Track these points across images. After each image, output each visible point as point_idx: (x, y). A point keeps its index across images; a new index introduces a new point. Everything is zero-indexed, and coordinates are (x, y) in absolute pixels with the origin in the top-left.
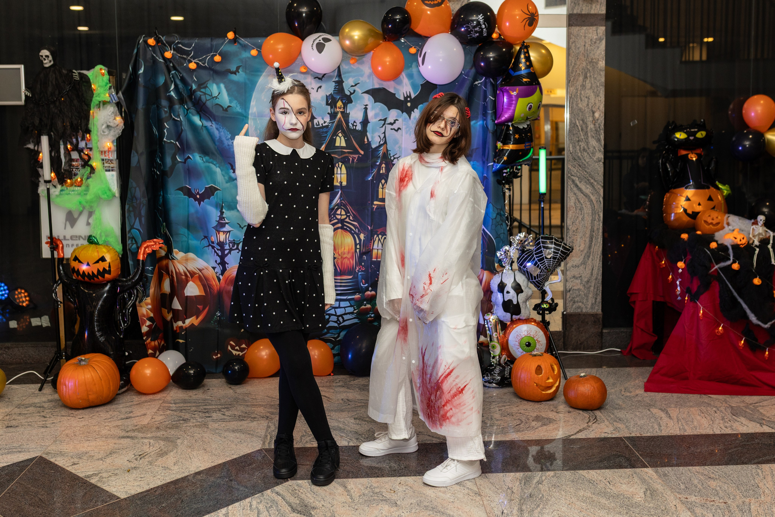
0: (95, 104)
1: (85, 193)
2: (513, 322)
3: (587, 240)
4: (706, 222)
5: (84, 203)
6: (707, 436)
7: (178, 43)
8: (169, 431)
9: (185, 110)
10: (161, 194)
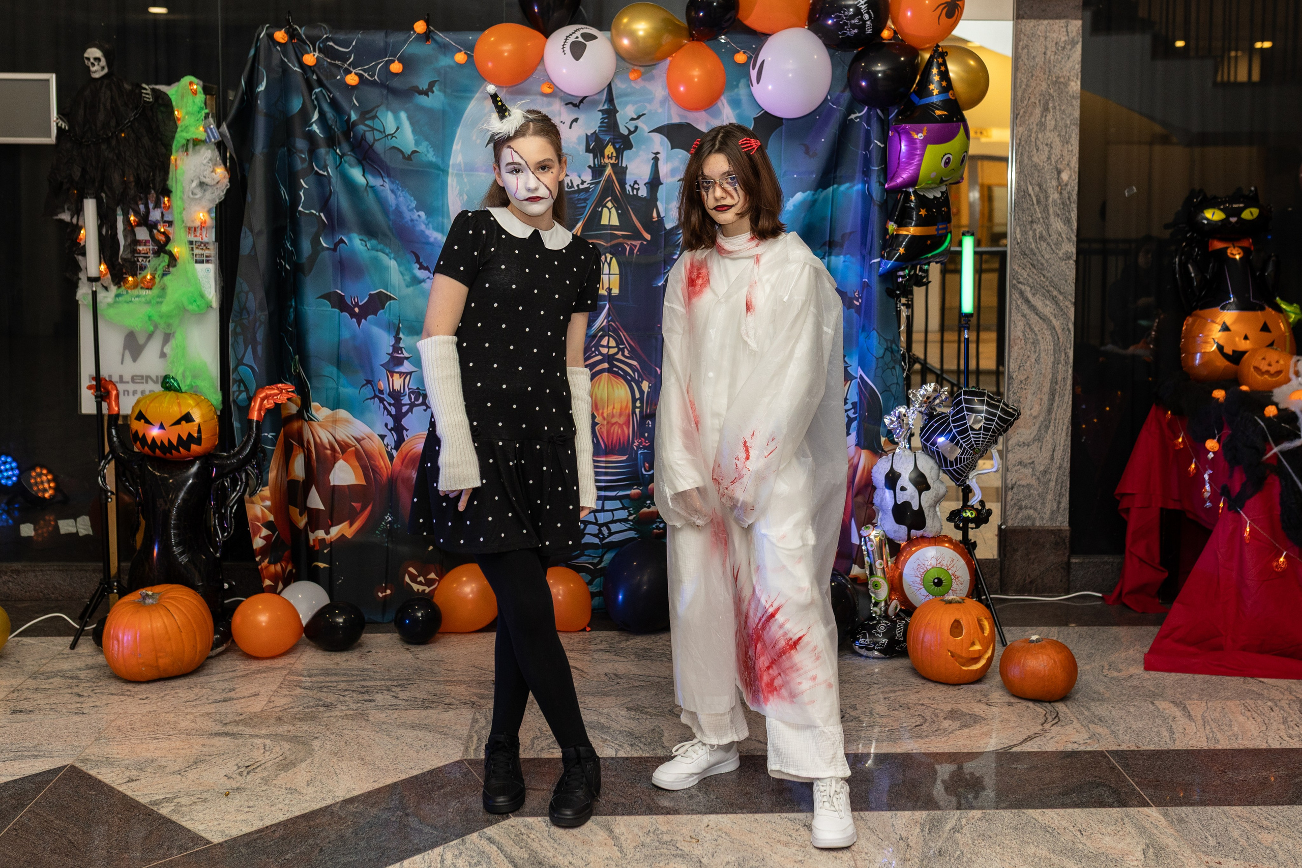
1: (159, 300)
2: (911, 541)
3: (1045, 398)
4: (1257, 369)
5: (156, 318)
6: (1256, 753)
7: (328, 39)
8: (299, 724)
9: (338, 157)
10: (291, 305)
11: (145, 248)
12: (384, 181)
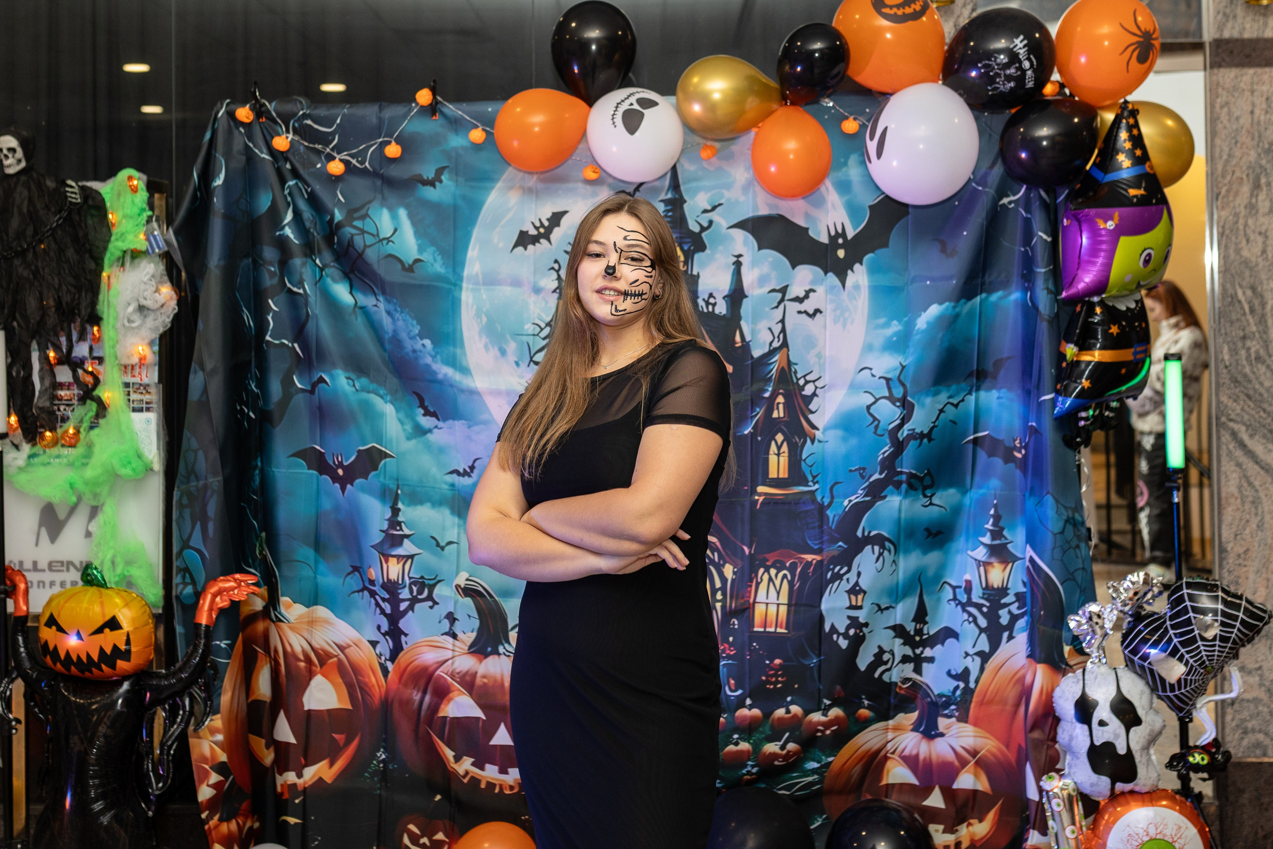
0: (114, 258)
1: (84, 461)
2: (1114, 797)
5: (80, 486)
7: (305, 116)
9: (317, 269)
10: (257, 465)
11: (68, 392)
12: (377, 300)
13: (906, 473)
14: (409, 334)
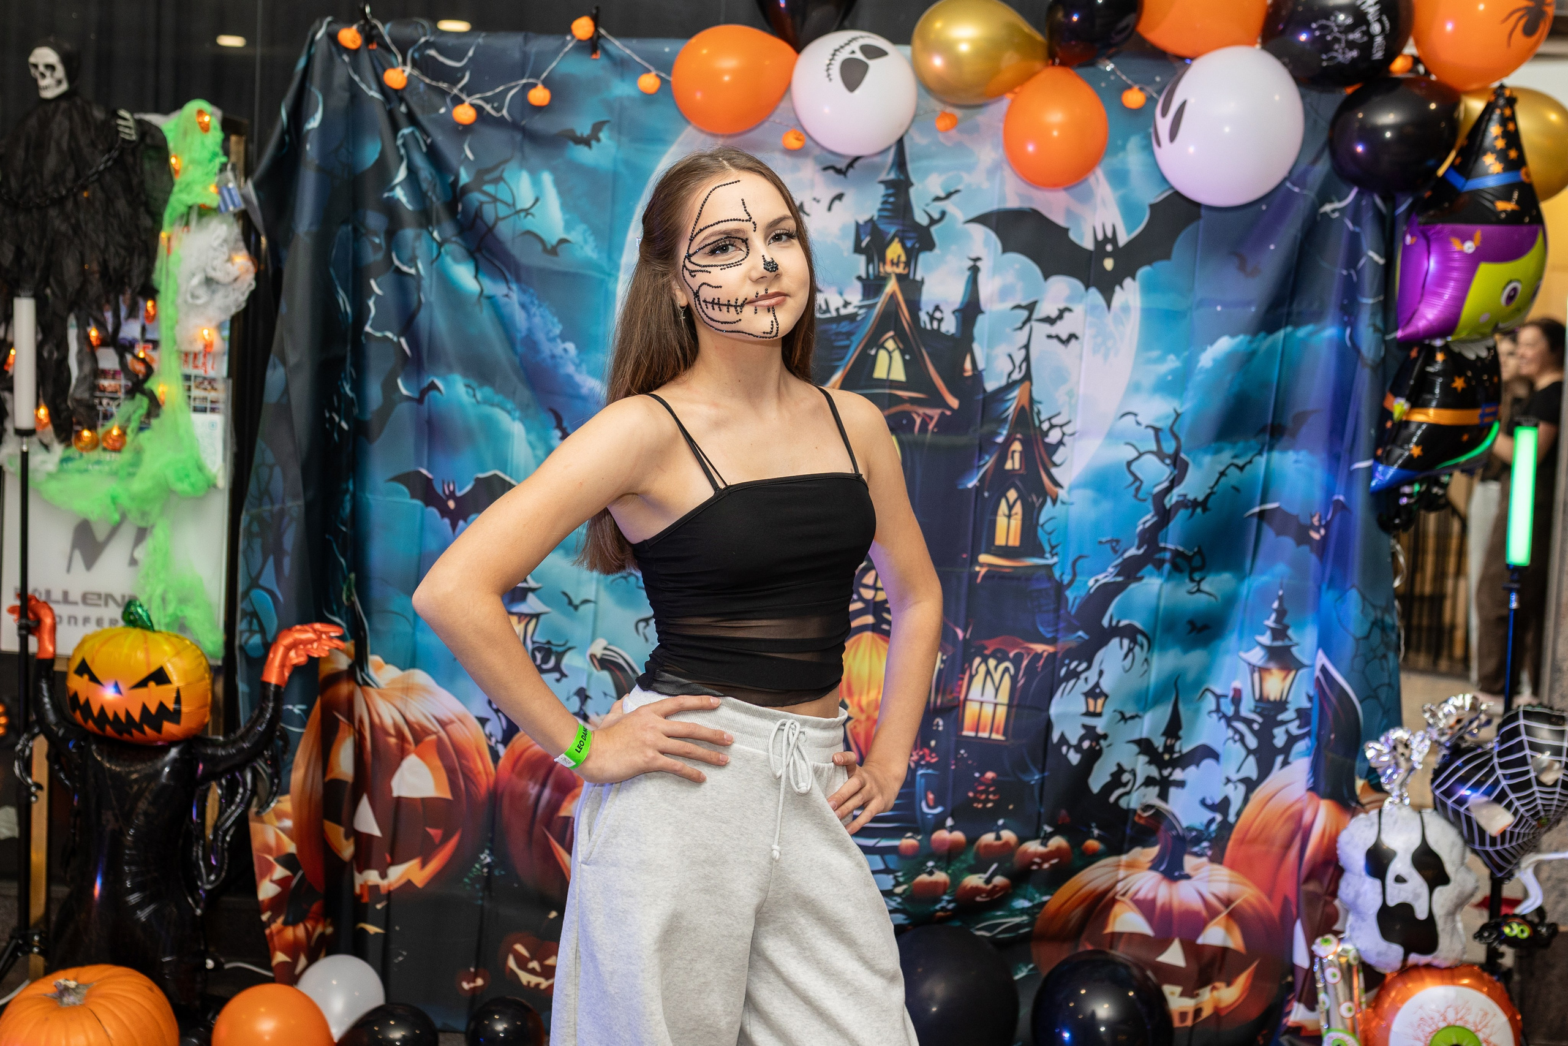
0: (176, 214)
2: (1407, 971)
5: (124, 501)
9: (435, 245)
10: (347, 489)
11: (113, 383)
12: (509, 288)
13: (1171, 550)
14: (548, 333)
